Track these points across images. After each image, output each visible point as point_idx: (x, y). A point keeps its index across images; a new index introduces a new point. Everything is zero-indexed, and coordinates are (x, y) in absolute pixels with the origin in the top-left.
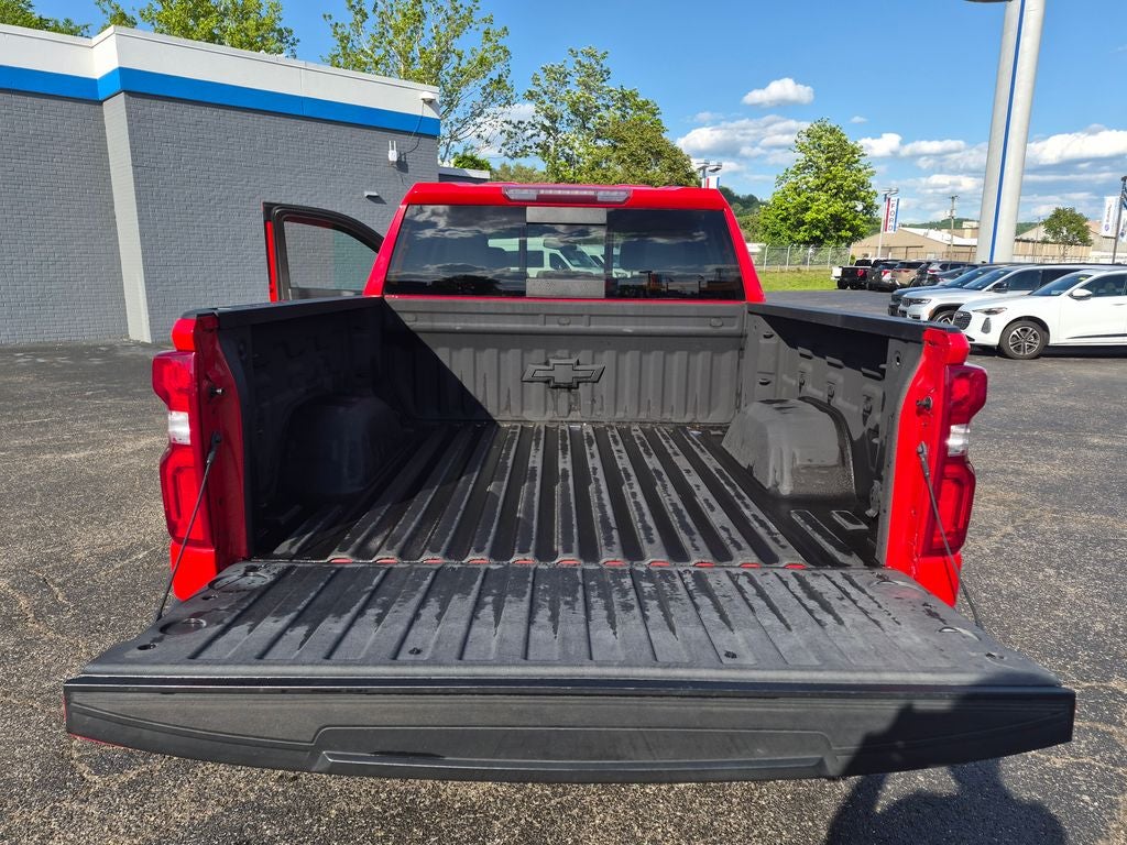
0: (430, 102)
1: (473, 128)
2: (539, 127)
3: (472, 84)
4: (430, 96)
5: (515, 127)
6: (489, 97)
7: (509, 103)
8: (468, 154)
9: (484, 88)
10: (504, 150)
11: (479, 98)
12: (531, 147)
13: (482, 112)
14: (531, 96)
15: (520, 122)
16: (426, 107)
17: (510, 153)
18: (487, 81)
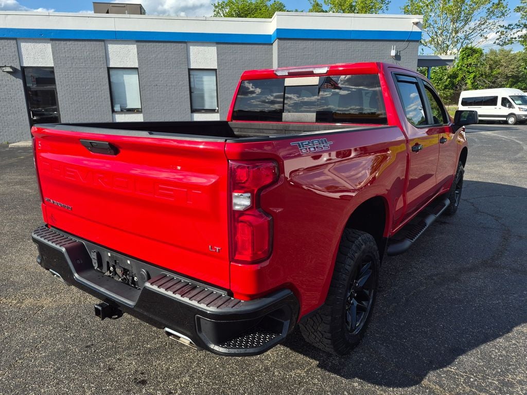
0: (417, 24)
1: (479, 32)
2: (523, 26)
3: (481, 8)
4: (416, 20)
5: (506, 28)
6: (491, 13)
7: (503, 15)
8: (469, 46)
9: (489, 9)
10: (497, 41)
11: (484, 15)
12: (516, 38)
13: (486, 22)
14: (519, 9)
15: (510, 25)
16: (415, 26)
17: (501, 43)
18: (491, 5)
